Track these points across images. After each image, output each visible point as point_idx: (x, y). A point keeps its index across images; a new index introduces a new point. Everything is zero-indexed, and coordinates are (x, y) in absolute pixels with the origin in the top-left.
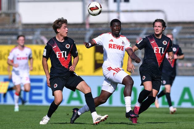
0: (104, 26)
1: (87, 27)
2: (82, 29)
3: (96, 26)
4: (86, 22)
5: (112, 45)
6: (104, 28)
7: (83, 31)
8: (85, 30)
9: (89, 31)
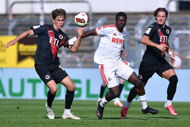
0: (28, 17)
1: (11, 18)
2: (5, 20)
3: (19, 17)
4: (9, 13)
5: (115, 39)
6: (27, 19)
7: (6, 22)
8: (8, 21)
9: (12, 22)
